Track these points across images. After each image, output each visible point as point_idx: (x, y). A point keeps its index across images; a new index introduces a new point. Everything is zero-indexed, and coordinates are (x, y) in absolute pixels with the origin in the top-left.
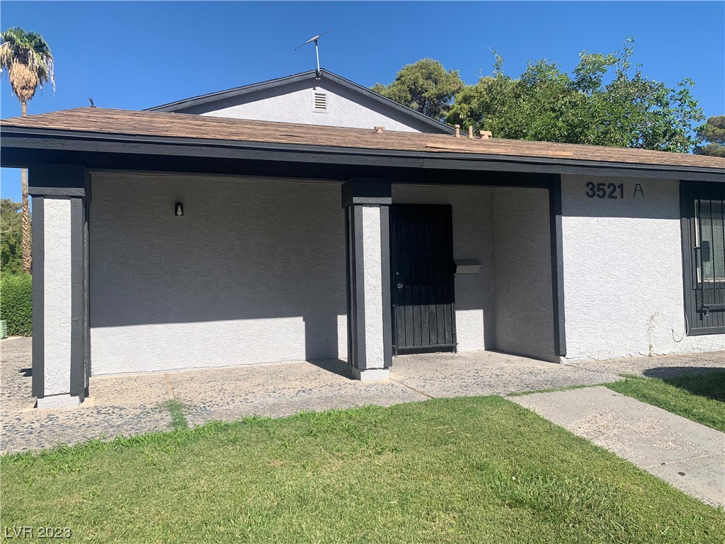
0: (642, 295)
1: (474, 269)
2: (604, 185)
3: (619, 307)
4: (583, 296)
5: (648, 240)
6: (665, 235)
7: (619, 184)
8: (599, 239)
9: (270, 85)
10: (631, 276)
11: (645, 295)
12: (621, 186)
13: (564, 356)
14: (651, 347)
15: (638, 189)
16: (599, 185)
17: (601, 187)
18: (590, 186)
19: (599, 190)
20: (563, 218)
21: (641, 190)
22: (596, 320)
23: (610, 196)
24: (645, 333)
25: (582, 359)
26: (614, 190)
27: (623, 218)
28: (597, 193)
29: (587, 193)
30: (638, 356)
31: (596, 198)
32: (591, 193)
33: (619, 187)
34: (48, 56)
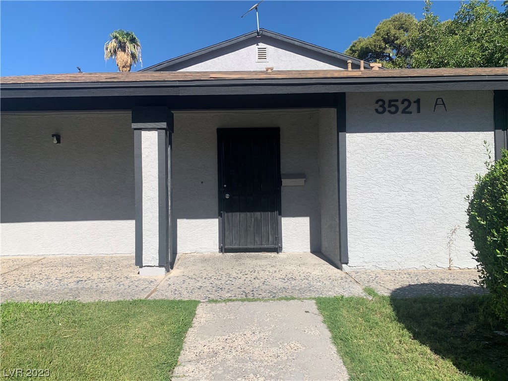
0: (442, 208)
1: (300, 182)
2: (397, 101)
3: (412, 219)
4: (369, 208)
5: (451, 153)
6: (473, 148)
7: (415, 100)
8: (389, 154)
9: (223, 46)
10: (429, 189)
11: (446, 208)
12: (418, 102)
13: (347, 263)
14: (450, 260)
15: (440, 102)
16: (390, 101)
17: (392, 103)
18: (380, 103)
19: (390, 106)
20: (347, 135)
21: (444, 104)
22: (385, 232)
23: (404, 112)
24: (445, 246)
25: (367, 268)
26: (409, 105)
27: (420, 133)
28: (387, 109)
29: (376, 110)
30: (435, 268)
31: (387, 113)
32: (381, 109)
33: (415, 102)
34: (137, 45)
